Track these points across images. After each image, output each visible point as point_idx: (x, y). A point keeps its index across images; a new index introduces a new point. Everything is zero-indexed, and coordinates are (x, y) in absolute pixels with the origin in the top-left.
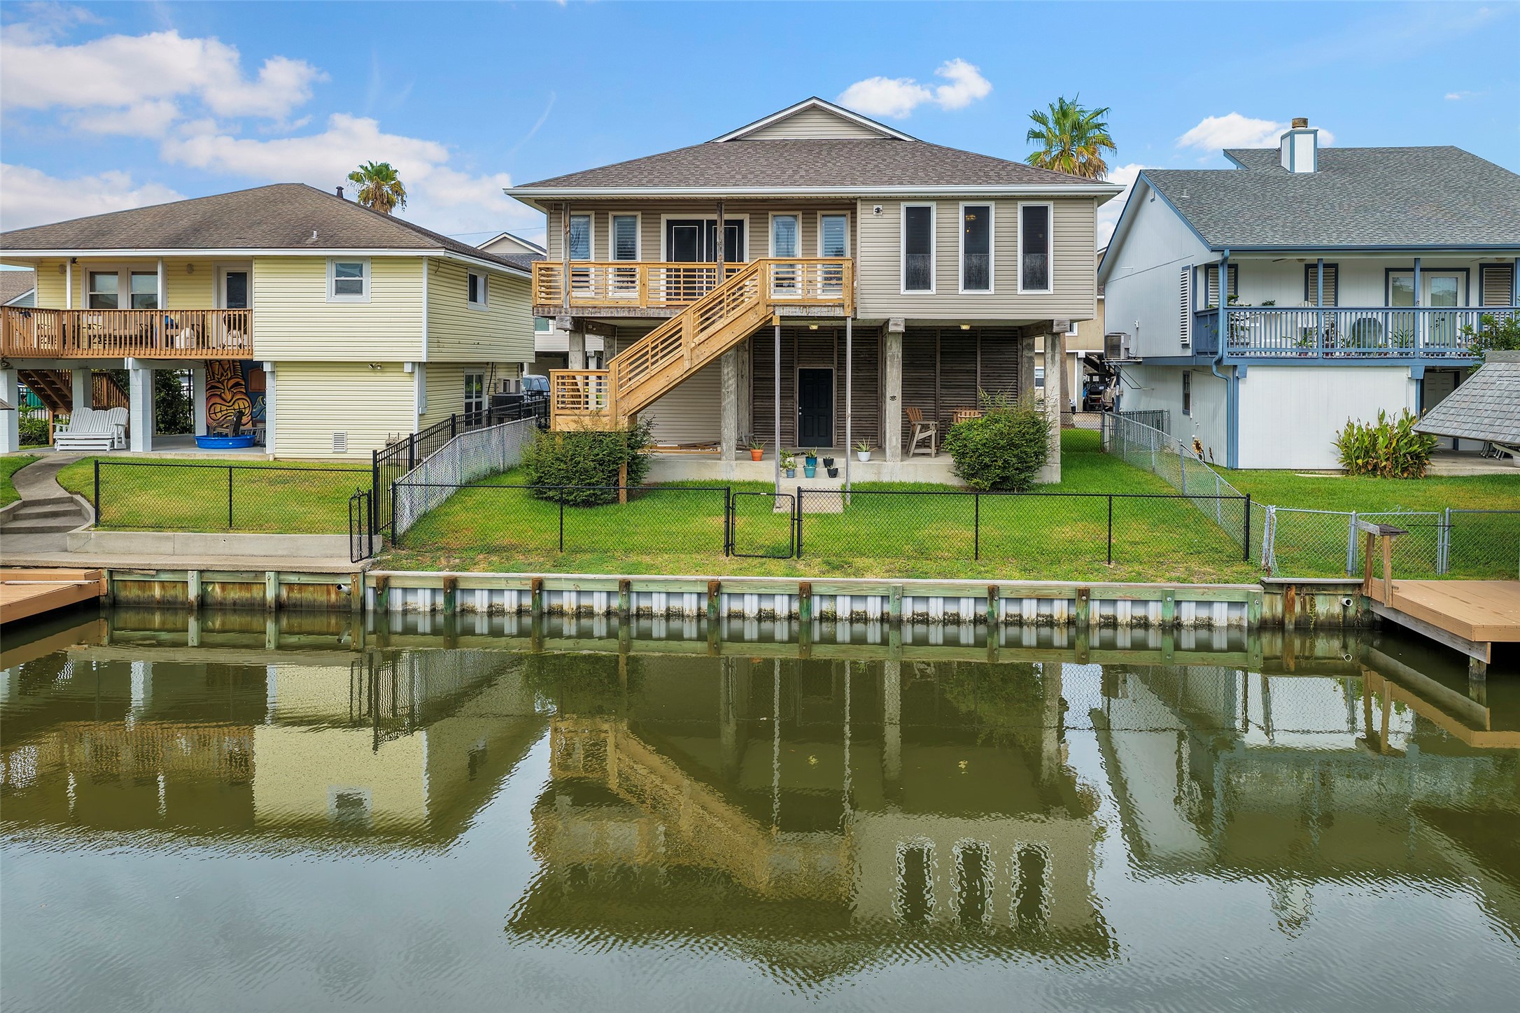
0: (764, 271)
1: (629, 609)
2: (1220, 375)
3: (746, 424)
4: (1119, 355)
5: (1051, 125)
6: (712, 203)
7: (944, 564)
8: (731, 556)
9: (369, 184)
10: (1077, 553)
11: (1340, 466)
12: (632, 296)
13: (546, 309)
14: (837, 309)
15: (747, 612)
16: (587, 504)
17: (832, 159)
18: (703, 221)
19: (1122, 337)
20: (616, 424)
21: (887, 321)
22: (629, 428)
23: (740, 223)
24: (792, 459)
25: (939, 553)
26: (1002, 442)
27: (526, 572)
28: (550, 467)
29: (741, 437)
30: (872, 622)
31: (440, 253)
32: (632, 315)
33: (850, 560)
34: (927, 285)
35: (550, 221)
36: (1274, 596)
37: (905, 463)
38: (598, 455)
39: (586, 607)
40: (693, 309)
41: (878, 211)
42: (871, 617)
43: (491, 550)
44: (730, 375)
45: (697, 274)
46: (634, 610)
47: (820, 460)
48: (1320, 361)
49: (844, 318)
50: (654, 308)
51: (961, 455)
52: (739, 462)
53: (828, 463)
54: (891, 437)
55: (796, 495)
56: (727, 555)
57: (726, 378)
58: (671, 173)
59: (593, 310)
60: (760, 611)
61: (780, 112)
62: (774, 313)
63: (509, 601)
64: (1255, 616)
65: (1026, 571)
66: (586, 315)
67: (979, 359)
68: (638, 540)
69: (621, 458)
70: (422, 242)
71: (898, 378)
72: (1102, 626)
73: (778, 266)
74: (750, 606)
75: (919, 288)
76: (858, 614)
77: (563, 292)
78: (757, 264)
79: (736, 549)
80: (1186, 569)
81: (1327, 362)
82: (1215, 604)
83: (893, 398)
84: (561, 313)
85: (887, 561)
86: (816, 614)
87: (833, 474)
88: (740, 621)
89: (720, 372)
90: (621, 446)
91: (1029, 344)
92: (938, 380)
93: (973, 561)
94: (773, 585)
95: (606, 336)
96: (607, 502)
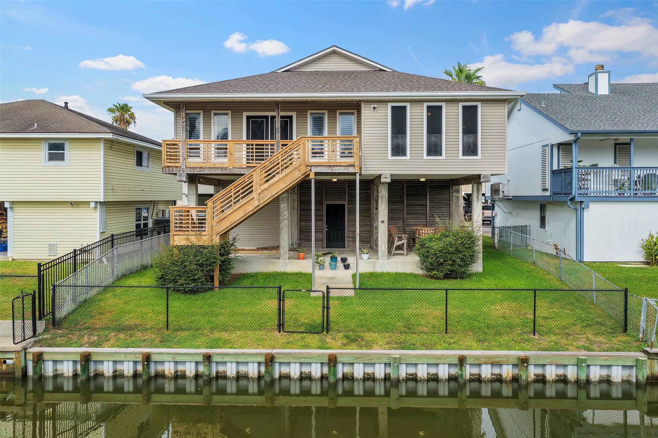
0: (304, 144)
1: (210, 375)
2: (572, 207)
3: (296, 235)
4: (499, 195)
5: (454, 77)
6: (273, 103)
7: (425, 337)
8: (282, 332)
9: (118, 114)
10: (511, 327)
11: (643, 260)
12: (224, 161)
13: (171, 169)
14: (350, 168)
15: (292, 375)
16: (193, 292)
17: (346, 80)
18: (268, 116)
19: (501, 185)
20: (212, 241)
21: (380, 176)
22: (220, 243)
23: (291, 117)
24: (322, 258)
25: (421, 329)
26: (451, 250)
27: (140, 347)
28: (169, 269)
29: (293, 243)
30: (378, 381)
31: (110, 136)
32: (224, 172)
33: (362, 334)
34: (404, 153)
35: (176, 117)
36: (652, 361)
37: (390, 260)
38: (199, 260)
39: (181, 371)
40: (260, 168)
41: (374, 108)
42: (378, 377)
43: (121, 329)
44: (285, 208)
45: (265, 147)
46: (214, 374)
47: (339, 259)
48: (632, 198)
49: (354, 174)
50: (237, 168)
51: (424, 257)
52: (290, 260)
53: (344, 260)
54: (381, 245)
55: (325, 291)
56: (280, 332)
57: (282, 210)
58: (248, 87)
59: (200, 170)
60: (301, 373)
61: (314, 54)
62: (311, 170)
63: (128, 369)
64: (643, 376)
65: (481, 342)
66: (196, 173)
67: (428, 198)
68: (221, 320)
69: (214, 262)
70: (100, 129)
71: (386, 210)
72: (536, 381)
73: (313, 141)
74: (295, 371)
75: (399, 156)
76: (368, 374)
77: (181, 158)
78: (300, 140)
79: (285, 327)
80: (587, 339)
81: (636, 199)
82: (613, 367)
83: (383, 222)
84: (180, 171)
85: (387, 335)
86: (340, 375)
87: (347, 267)
88: (288, 380)
89: (279, 206)
90: (214, 254)
91: (456, 189)
92: (405, 210)
93: (444, 334)
94: (310, 356)
95: (215, 185)
96: (205, 290)
